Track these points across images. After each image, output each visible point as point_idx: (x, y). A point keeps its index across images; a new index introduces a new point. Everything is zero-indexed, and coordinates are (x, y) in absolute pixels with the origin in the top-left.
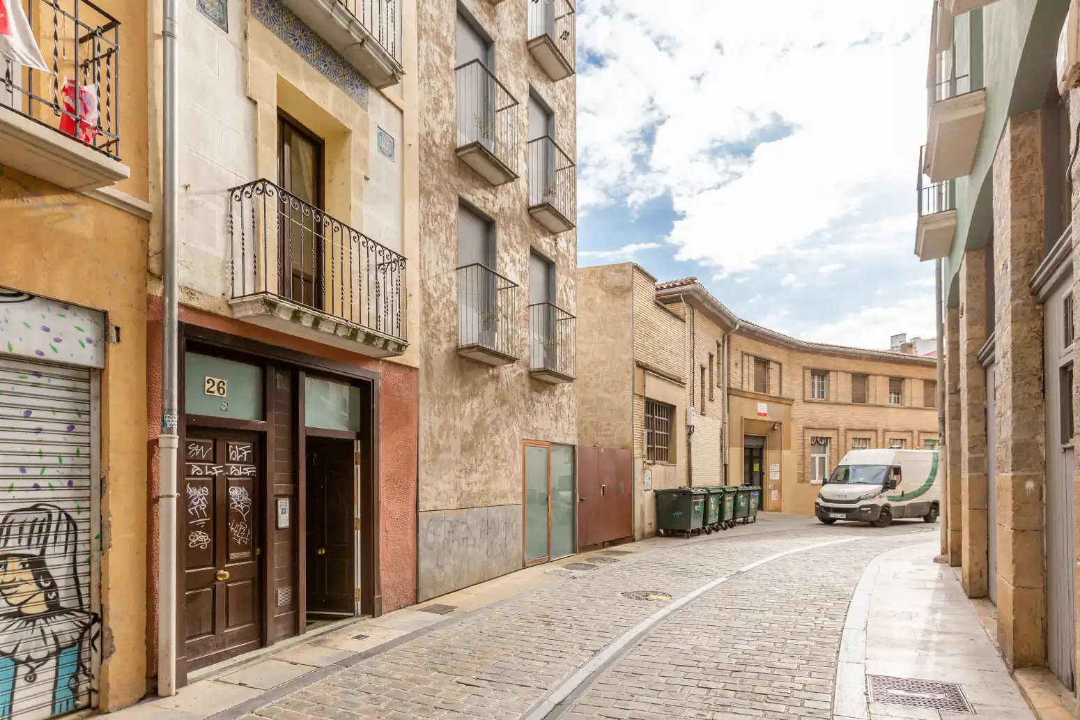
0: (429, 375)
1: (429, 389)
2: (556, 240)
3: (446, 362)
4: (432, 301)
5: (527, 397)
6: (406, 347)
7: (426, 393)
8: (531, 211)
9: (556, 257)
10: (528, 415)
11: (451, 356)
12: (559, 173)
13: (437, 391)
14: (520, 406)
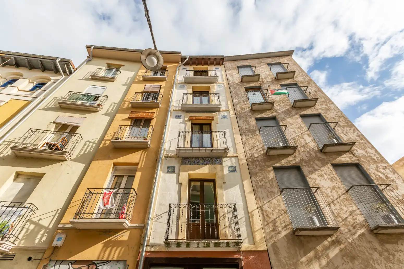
0: (276, 253)
1: (279, 261)
2: (352, 153)
3: (288, 243)
4: (269, 214)
5: (380, 249)
6: (241, 243)
7: (277, 263)
8: (323, 151)
9: (358, 160)
10: (391, 265)
11: (291, 237)
12: (336, 128)
13: (286, 261)
14: (375, 258)
